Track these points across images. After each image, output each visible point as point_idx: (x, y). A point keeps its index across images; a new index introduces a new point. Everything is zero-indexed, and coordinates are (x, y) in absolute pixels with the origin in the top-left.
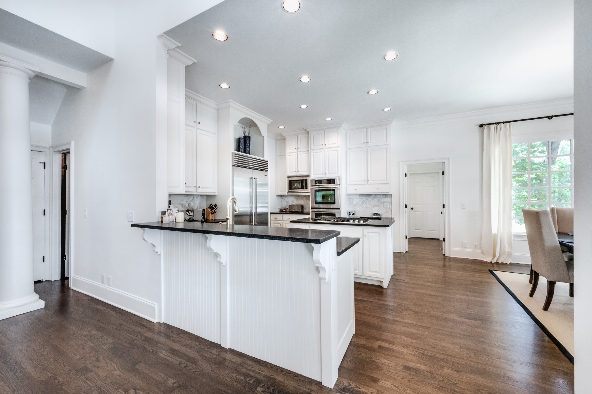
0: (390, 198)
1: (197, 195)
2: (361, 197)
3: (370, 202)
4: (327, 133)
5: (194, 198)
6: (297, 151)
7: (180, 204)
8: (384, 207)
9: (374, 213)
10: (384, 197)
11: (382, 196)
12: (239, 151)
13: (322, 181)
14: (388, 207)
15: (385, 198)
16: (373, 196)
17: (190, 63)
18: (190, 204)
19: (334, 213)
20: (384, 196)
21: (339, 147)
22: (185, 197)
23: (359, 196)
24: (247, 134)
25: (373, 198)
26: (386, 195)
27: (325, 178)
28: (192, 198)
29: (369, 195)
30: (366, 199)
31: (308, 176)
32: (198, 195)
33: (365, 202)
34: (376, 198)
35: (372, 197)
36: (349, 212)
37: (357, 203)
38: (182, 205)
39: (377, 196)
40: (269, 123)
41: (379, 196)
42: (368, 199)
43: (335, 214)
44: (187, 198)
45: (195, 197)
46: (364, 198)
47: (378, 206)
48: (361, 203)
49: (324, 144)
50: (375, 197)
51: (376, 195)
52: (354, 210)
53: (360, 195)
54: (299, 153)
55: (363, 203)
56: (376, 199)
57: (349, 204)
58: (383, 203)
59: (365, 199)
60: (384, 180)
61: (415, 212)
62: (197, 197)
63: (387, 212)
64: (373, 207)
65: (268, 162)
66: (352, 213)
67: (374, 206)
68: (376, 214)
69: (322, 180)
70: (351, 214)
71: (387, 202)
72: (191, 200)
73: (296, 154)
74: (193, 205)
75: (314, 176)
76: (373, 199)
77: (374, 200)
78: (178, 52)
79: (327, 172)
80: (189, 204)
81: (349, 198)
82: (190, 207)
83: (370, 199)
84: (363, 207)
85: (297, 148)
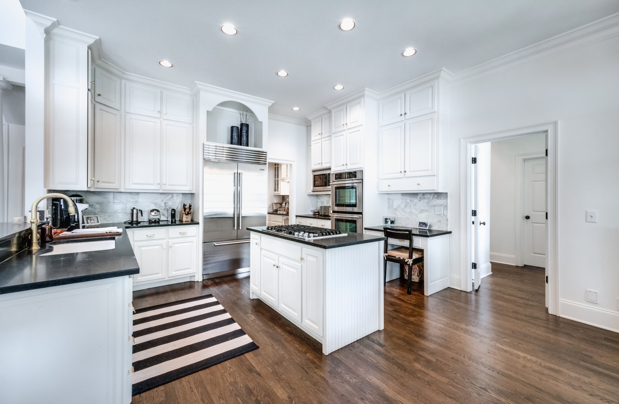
0: (444, 199)
1: (177, 193)
2: (404, 197)
3: (415, 205)
4: (348, 108)
5: (173, 197)
6: (321, 137)
7: (152, 203)
8: (436, 213)
9: (420, 222)
10: (436, 198)
11: (433, 196)
12: (232, 143)
13: (342, 175)
14: (443, 214)
15: (438, 199)
16: (420, 195)
17: (91, 41)
18: (167, 203)
19: (355, 219)
20: (436, 196)
21: (362, 125)
22: (160, 196)
23: (400, 195)
24: (244, 122)
25: (421, 198)
26: (438, 195)
27: (347, 171)
28: (170, 196)
29: (415, 195)
30: (411, 200)
31: (330, 169)
32: (179, 193)
33: (409, 205)
34: (424, 198)
35: (419, 197)
36: (386, 219)
37: (399, 206)
38: (155, 204)
39: (426, 196)
40: (270, 104)
41: (428, 196)
42: (413, 201)
43: (356, 221)
44: (163, 196)
45: (175, 196)
46: (408, 199)
47: (427, 211)
48: (403, 206)
49: (345, 124)
50: (422, 197)
51: (424, 194)
52: (395, 216)
53: (403, 194)
54: (323, 140)
55: (406, 206)
56: (425, 200)
57: (388, 207)
58: (434, 206)
59: (408, 201)
60: (428, 170)
61: (534, 224)
62: (177, 196)
63: (439, 221)
64: (420, 213)
65: (266, 153)
66: (390, 221)
67: (422, 211)
68: (422, 223)
69: (342, 173)
70: (389, 223)
71: (441, 205)
72: (169, 198)
73: (320, 141)
74: (171, 204)
75: (335, 169)
76: (419, 201)
77: (422, 201)
78: (64, 29)
79: (348, 163)
80: (165, 203)
81: (388, 199)
82: (167, 206)
83: (416, 200)
84: (405, 211)
85: (320, 133)
